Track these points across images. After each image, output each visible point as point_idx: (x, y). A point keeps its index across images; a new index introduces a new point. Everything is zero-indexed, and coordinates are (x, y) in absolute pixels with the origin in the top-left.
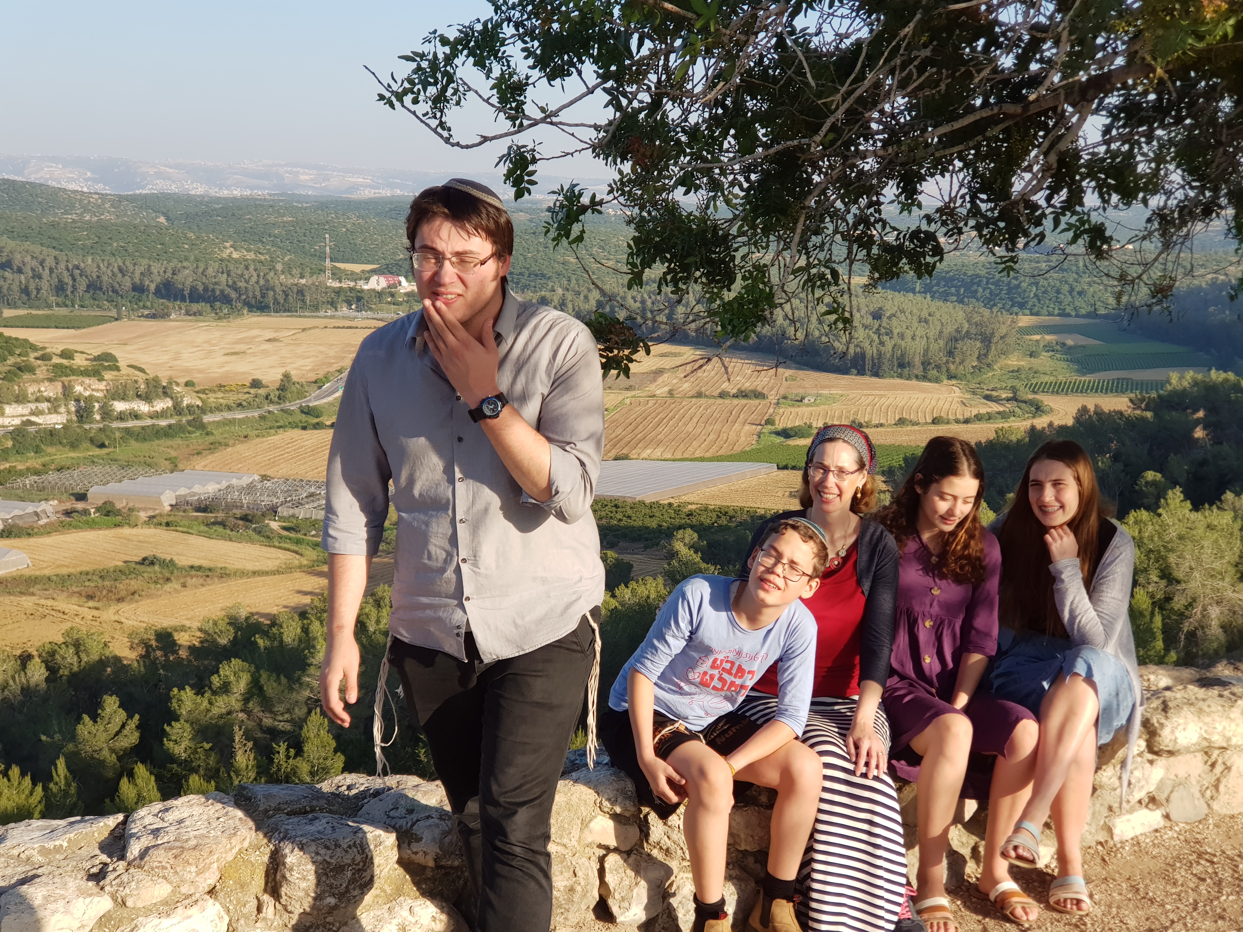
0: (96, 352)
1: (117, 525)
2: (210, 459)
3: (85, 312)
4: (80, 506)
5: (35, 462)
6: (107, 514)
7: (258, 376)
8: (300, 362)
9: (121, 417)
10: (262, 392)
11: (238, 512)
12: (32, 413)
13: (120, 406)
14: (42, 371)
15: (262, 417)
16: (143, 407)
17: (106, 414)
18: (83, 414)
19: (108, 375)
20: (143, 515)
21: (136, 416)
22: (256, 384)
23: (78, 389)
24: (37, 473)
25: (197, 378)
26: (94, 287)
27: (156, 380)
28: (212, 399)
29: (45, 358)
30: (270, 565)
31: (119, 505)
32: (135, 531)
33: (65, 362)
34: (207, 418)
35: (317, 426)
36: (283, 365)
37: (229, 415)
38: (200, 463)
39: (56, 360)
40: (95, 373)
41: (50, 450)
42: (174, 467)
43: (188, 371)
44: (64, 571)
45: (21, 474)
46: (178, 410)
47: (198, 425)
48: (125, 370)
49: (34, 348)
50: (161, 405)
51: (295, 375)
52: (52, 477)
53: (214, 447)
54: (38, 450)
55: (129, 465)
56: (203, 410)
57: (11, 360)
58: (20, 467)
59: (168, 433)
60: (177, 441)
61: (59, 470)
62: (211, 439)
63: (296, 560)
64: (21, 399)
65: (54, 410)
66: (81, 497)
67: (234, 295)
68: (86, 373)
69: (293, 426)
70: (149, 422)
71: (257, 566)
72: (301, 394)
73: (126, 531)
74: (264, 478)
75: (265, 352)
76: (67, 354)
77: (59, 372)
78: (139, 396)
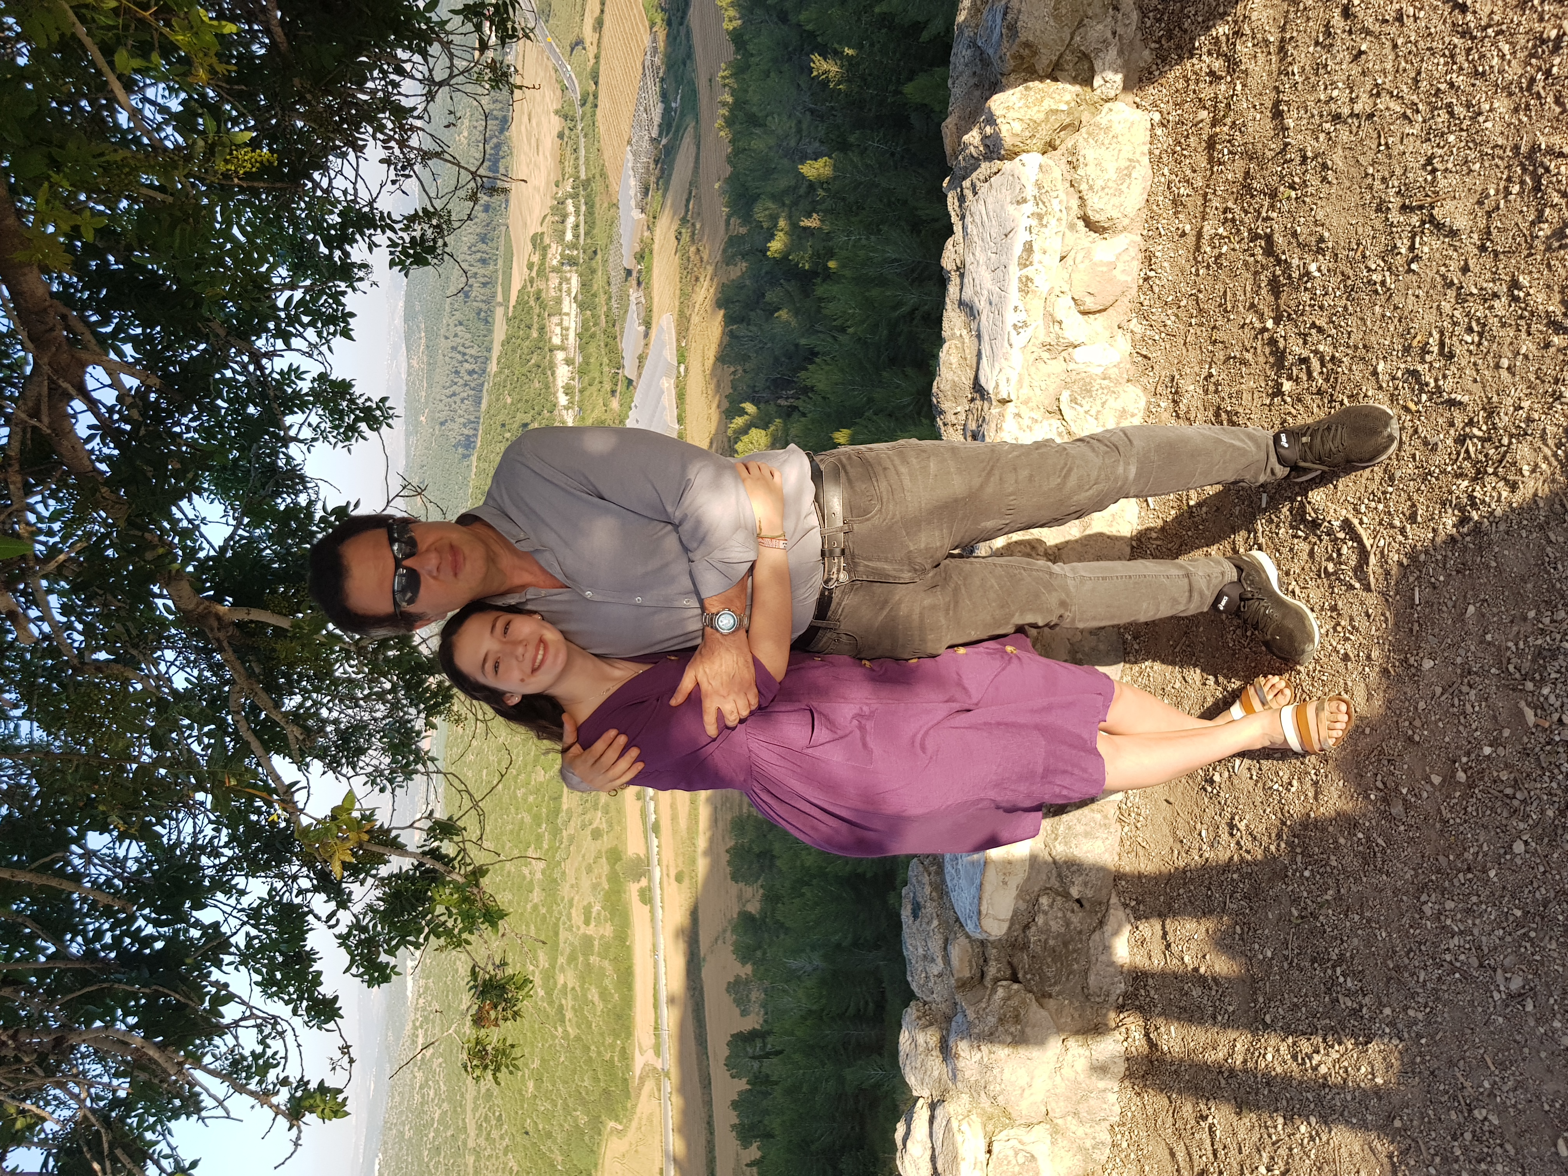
0: (530, 247)
1: (651, 252)
2: (612, 179)
3: (502, 248)
4: (635, 274)
5: (602, 299)
6: (642, 257)
7: (555, 133)
8: (547, 99)
9: (576, 236)
10: (567, 132)
11: (652, 166)
12: (569, 295)
13: (569, 236)
14: (540, 284)
15: (586, 136)
16: (571, 220)
17: (574, 246)
18: (572, 262)
19: (547, 240)
20: (647, 234)
21: (577, 226)
22: (561, 136)
23: (555, 262)
24: (610, 298)
25: (553, 178)
26: (483, 239)
27: (552, 208)
28: (569, 170)
29: (532, 281)
30: (693, 150)
31: (638, 249)
32: (656, 241)
33: (535, 268)
34: (583, 176)
35: (595, 96)
36: (548, 113)
37: (582, 160)
38: (614, 187)
39: (534, 274)
40: (545, 249)
41: (595, 287)
42: (616, 206)
43: (548, 183)
44: (678, 292)
45: (610, 309)
46: (575, 196)
47: (587, 183)
48: (544, 229)
49: (524, 287)
50: (571, 208)
51: (556, 106)
52: (614, 289)
53: (603, 175)
54: (595, 295)
55: (610, 237)
56: (577, 178)
57: (532, 303)
58: (605, 309)
59: (590, 205)
60: (597, 199)
61: (609, 284)
62: (598, 176)
63: (690, 130)
64: (559, 301)
65: (568, 280)
66: (629, 273)
67: (495, 140)
68: (544, 256)
69: (594, 115)
70: (582, 218)
71: (692, 160)
72: (571, 104)
73: (656, 247)
74: (629, 142)
75: (538, 124)
76: (530, 266)
77: (541, 273)
78: (563, 222)
